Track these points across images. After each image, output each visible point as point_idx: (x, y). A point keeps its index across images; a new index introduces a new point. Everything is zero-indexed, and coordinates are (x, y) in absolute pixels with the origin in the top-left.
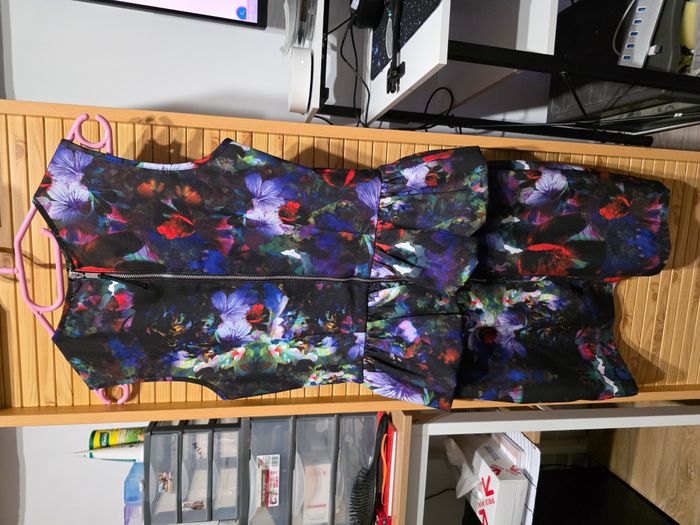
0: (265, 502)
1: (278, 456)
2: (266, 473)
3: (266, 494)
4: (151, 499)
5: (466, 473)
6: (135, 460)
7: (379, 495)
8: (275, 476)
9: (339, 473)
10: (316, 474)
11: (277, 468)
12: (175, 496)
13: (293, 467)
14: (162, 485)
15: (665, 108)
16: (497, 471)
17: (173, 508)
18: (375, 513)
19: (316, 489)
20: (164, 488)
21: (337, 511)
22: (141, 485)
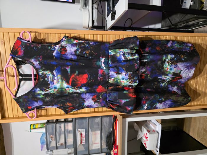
0: (81, 143)
1: (84, 129)
2: (81, 134)
3: (81, 140)
4: (48, 143)
5: (140, 132)
6: (43, 132)
7: (114, 139)
8: (84, 135)
9: (102, 134)
10: (96, 134)
11: (84, 133)
12: (55, 142)
13: (89, 133)
14: (51, 139)
15: (197, 21)
16: (149, 131)
17: (55, 145)
18: (113, 145)
19: (96, 138)
20: (52, 140)
21: (102, 144)
22: (45, 139)
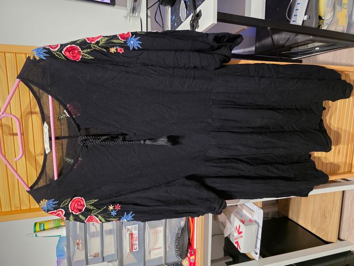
0: (132, 249)
1: (137, 226)
3: (132, 245)
4: (72, 254)
5: (228, 225)
6: (60, 236)
8: (135, 235)
10: (156, 233)
11: (137, 232)
12: (84, 252)
14: (77, 246)
15: (310, 45)
16: (243, 222)
17: (84, 258)
18: (188, 248)
19: (156, 240)
21: (168, 250)
22: (65, 248)
